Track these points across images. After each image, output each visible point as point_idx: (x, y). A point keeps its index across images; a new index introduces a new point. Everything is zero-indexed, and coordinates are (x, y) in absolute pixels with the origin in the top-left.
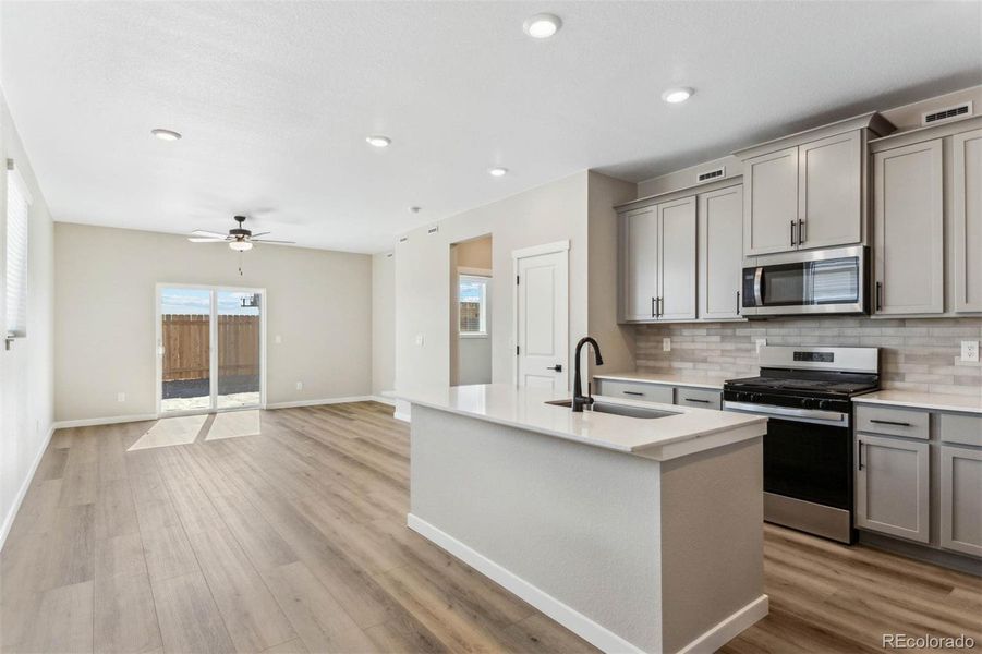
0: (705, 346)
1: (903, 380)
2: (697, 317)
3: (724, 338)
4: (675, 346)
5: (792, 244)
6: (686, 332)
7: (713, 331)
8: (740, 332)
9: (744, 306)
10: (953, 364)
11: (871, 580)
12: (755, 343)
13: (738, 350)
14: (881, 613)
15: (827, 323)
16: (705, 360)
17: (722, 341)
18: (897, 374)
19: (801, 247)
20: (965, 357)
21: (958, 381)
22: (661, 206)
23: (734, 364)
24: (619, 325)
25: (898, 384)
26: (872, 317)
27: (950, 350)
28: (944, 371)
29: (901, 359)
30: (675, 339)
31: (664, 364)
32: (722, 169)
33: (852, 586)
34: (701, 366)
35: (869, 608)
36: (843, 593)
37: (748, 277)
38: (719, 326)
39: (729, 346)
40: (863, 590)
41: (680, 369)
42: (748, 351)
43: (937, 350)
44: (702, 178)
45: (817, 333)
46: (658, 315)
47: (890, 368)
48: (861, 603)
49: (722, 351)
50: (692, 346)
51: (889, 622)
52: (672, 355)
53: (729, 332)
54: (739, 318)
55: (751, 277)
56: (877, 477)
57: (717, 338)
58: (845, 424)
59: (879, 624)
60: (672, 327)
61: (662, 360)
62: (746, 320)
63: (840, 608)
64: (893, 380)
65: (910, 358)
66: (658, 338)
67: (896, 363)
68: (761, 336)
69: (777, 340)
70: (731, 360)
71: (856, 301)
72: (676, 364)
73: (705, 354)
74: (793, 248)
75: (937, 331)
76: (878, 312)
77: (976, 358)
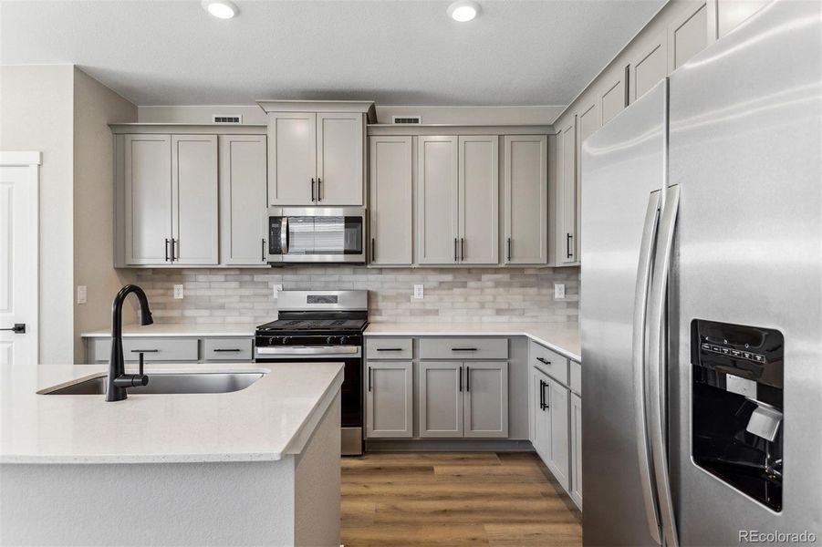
0: (222, 292)
1: (381, 315)
2: (219, 263)
3: (242, 284)
4: (188, 293)
5: (313, 199)
6: (202, 278)
7: (229, 278)
8: (258, 278)
9: (270, 253)
10: (409, 301)
11: (389, 483)
12: (272, 289)
13: (257, 295)
14: (411, 512)
15: (330, 271)
16: (222, 307)
17: (241, 287)
18: (377, 310)
19: (319, 203)
20: (416, 296)
21: (412, 313)
22: (176, 138)
23: (252, 308)
24: (116, 269)
25: (378, 318)
26: (368, 266)
27: (408, 291)
28: (404, 306)
29: (380, 298)
30: (189, 285)
31: (175, 313)
32: (239, 116)
33: (382, 495)
34: (218, 313)
35: (402, 512)
36: (380, 506)
37: (273, 225)
38: (238, 272)
39: (247, 292)
40: (391, 496)
41: (195, 318)
42: (265, 296)
43: (400, 291)
44: (218, 120)
45: (323, 279)
46: (173, 259)
47: (374, 307)
48: (395, 509)
49: (241, 297)
50: (207, 293)
51: (420, 518)
52: (183, 303)
53: (247, 278)
54: (264, 264)
55: (277, 225)
56: (380, 394)
57: (236, 284)
58: (359, 356)
59: (415, 525)
60: (185, 272)
61: (172, 308)
62: (270, 266)
63: (387, 523)
64: (374, 315)
65: (385, 298)
66: (168, 285)
67: (377, 302)
68: (277, 282)
69: (291, 285)
70: (247, 305)
71: (360, 253)
72: (188, 313)
73: (223, 301)
74: (313, 203)
75: (402, 277)
76: (372, 263)
77: (422, 296)
